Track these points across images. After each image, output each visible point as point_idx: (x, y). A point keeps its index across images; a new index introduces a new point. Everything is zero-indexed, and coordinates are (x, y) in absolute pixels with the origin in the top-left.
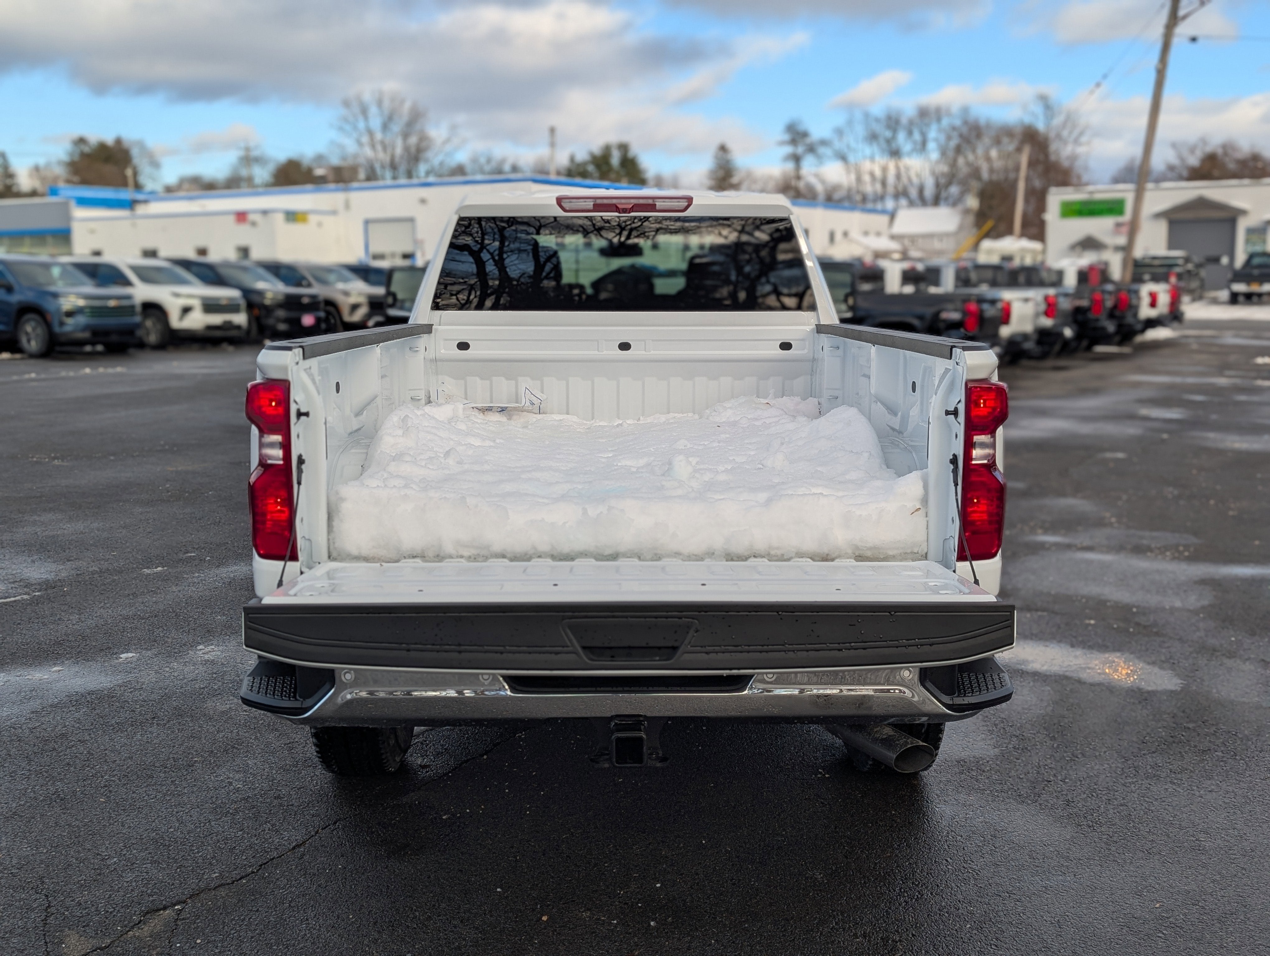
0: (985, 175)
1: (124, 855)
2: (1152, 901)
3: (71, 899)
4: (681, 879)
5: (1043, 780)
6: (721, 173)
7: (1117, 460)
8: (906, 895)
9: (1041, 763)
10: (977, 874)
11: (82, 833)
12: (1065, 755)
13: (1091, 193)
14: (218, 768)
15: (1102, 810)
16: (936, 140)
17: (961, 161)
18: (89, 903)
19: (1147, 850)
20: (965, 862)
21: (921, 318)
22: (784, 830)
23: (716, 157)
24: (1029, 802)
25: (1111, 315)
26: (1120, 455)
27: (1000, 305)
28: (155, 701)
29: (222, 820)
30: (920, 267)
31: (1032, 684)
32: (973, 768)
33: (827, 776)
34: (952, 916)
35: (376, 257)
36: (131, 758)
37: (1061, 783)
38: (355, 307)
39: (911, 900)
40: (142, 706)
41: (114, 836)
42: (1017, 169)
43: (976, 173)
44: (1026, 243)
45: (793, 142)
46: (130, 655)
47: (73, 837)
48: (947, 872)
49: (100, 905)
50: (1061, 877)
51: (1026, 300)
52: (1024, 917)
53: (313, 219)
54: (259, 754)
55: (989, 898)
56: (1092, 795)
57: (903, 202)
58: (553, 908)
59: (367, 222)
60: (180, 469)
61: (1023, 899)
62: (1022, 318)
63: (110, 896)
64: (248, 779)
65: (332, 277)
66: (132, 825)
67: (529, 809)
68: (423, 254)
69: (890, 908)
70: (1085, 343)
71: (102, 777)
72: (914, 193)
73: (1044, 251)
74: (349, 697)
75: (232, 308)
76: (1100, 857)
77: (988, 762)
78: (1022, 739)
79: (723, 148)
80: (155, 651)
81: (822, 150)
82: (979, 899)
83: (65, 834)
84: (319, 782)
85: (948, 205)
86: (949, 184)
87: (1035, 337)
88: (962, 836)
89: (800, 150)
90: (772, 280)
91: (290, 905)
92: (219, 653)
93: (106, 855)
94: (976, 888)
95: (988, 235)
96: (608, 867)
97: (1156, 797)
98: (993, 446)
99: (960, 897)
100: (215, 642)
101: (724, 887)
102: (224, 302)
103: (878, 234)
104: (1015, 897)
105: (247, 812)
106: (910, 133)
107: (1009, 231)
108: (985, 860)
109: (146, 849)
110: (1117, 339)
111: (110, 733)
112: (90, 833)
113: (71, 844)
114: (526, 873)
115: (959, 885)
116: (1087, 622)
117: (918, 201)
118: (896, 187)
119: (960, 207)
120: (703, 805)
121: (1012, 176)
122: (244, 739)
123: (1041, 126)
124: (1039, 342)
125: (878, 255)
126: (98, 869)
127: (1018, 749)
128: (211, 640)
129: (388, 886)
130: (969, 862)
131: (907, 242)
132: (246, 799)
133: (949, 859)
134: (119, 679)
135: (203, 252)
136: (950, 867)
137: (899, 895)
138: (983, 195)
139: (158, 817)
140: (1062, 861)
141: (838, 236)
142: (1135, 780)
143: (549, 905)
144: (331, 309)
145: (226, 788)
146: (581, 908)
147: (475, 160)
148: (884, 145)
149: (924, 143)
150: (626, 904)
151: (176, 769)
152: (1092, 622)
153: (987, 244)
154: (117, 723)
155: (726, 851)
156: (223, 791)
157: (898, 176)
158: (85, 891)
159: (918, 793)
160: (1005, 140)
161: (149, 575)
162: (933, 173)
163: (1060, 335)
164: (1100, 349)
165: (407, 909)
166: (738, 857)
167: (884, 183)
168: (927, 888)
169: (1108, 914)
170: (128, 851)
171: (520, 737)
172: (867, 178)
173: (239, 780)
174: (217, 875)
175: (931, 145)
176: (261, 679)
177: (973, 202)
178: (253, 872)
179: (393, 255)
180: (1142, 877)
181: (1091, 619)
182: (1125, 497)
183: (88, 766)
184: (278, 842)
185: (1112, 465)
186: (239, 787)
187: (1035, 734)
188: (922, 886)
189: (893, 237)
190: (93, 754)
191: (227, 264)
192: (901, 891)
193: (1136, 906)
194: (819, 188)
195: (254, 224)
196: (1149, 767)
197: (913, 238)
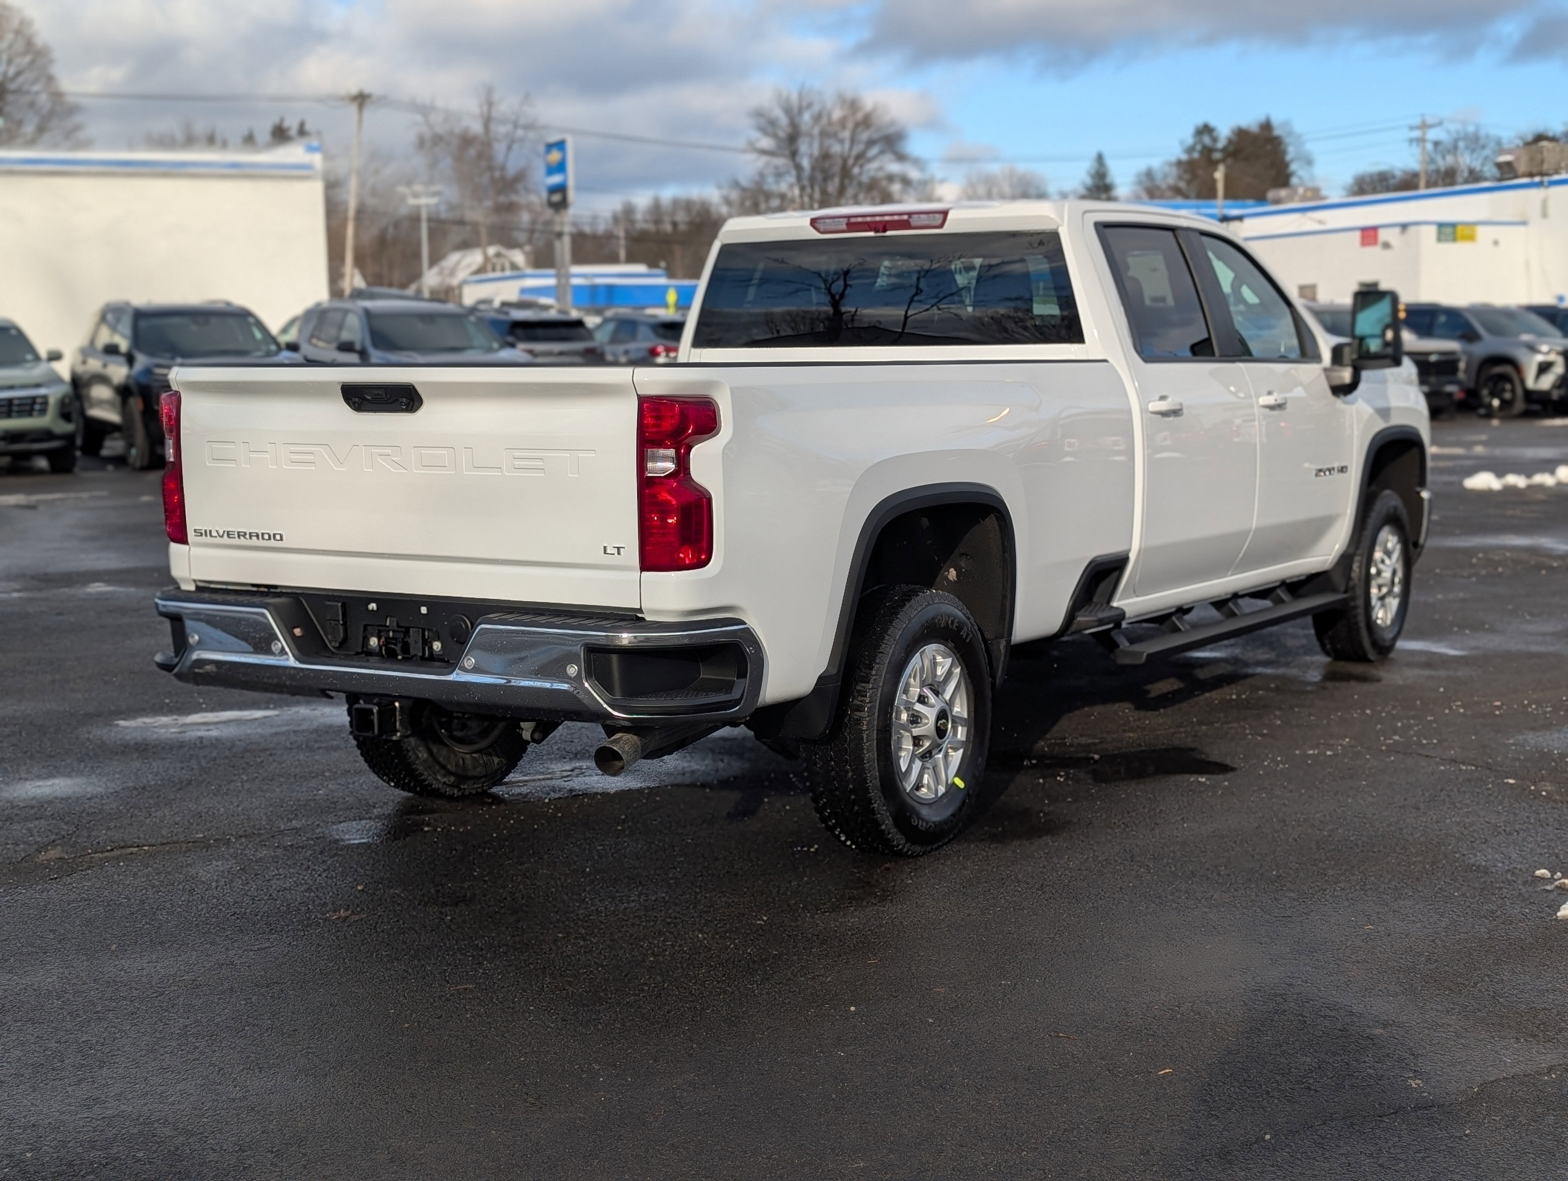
74: (195, 657)
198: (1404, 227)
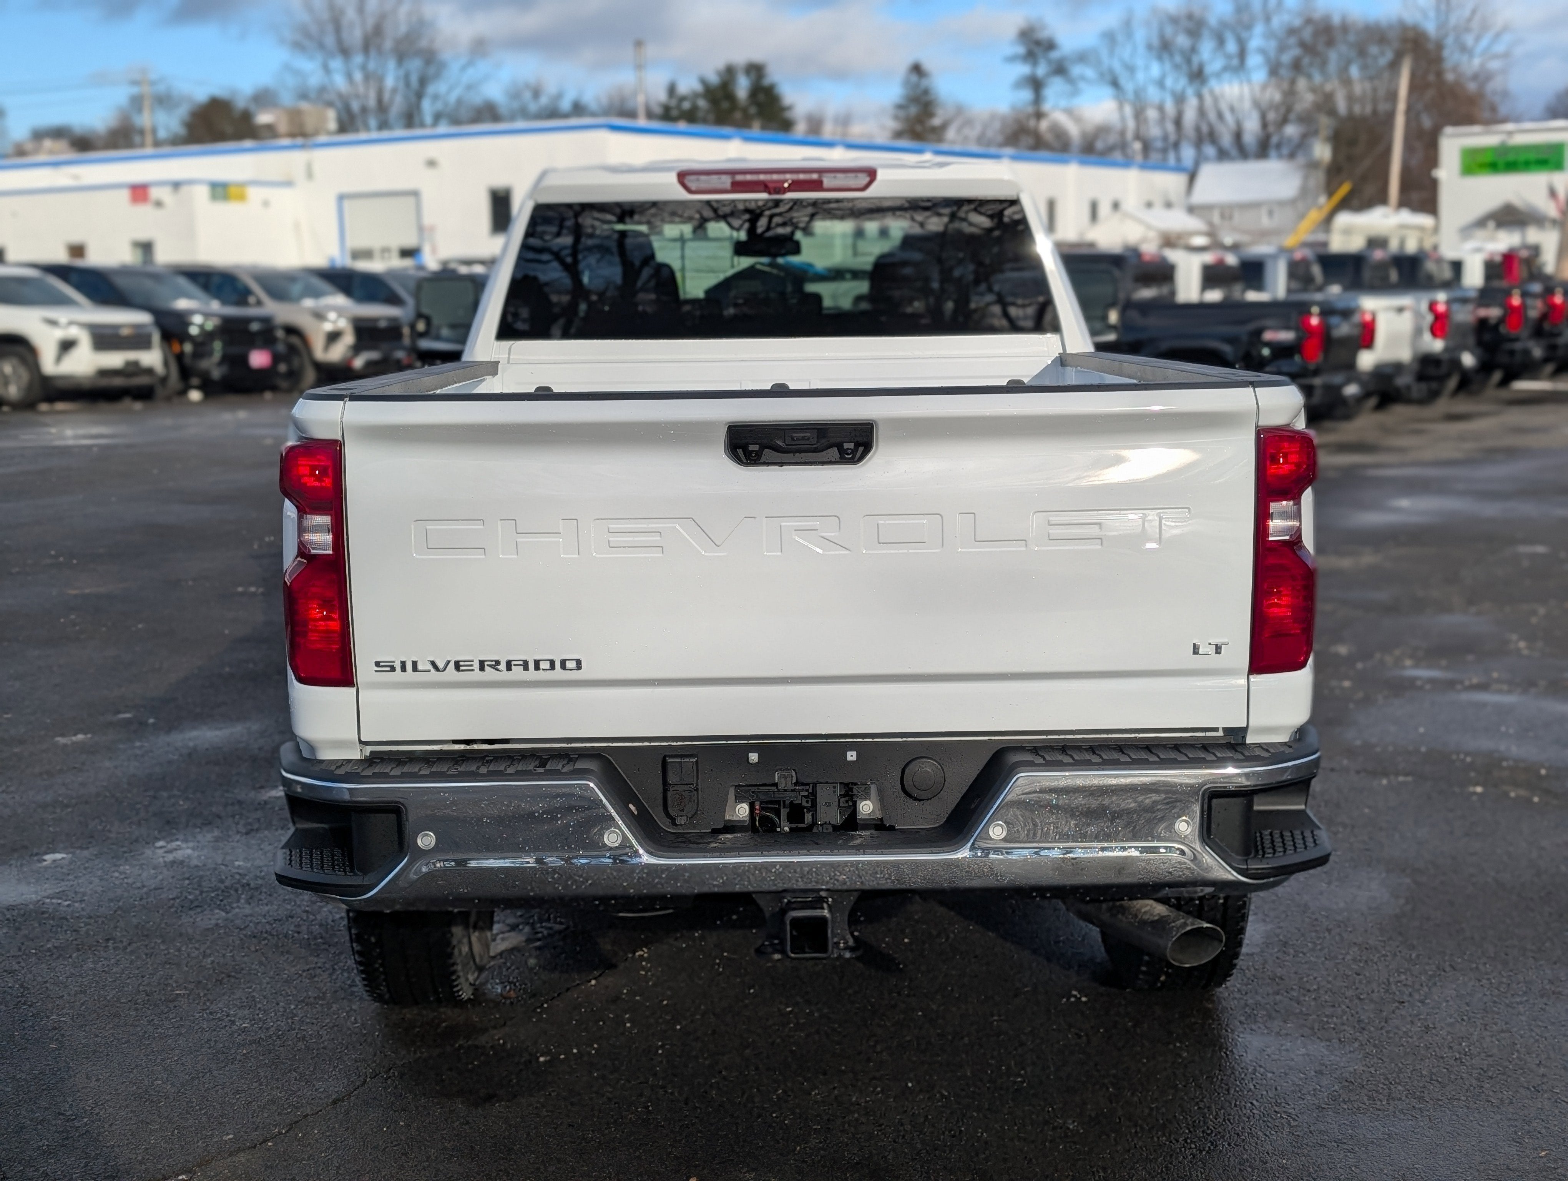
0: (1342, 106)
1: (97, 1114)
2: (1536, 1150)
3: (33, 1169)
4: (880, 1131)
5: (1394, 1001)
6: (913, 110)
7: (1534, 556)
8: (1193, 1146)
9: (1391, 979)
10: (1294, 1119)
11: (32, 1088)
12: (1427, 968)
13: (1510, 133)
14: (212, 1003)
15: (1475, 1037)
16: (1262, 51)
17: (1302, 84)
18: (59, 1173)
19: (1534, 1087)
20: (1278, 1104)
21: (1232, 340)
22: (1023, 1069)
23: (906, 83)
24: (1372, 1029)
25: (1538, 331)
26: (1540, 549)
27: (1356, 318)
28: (106, 917)
29: (227, 1069)
30: (1231, 260)
31: (1384, 875)
32: (1294, 987)
33: (1084, 999)
34: (1256, 1171)
35: (357, 255)
36: (84, 992)
37: (1419, 1004)
38: (333, 337)
39: (1201, 1152)
40: (86, 924)
41: (78, 1091)
42: (1393, 96)
43: (1326, 104)
44: (1406, 217)
45: (1030, 56)
46: (58, 856)
47: (21, 1093)
48: (1251, 1118)
49: (74, 1176)
50: (1410, 1122)
51: (1400, 310)
52: (1357, 1171)
53: (254, 193)
54: (268, 983)
55: (1309, 1148)
56: (1463, 1020)
57: (1210, 150)
58: (704, 1168)
59: (342, 198)
60: (87, 591)
61: (1357, 1149)
62: (1393, 340)
63: (86, 1165)
64: (256, 1017)
65: (296, 289)
66: (100, 1077)
67: (662, 1047)
68: (434, 250)
69: (1171, 1163)
70: (1497, 376)
71: (48, 1017)
72: (1226, 140)
73: (1436, 230)
74: (424, 869)
75: (139, 341)
76: (1467, 1097)
77: (1315, 978)
78: (1366, 948)
79: (917, 69)
80: (94, 850)
81: (1077, 70)
82: (1296, 1151)
83: (9, 1089)
84: (359, 1018)
85: (1280, 157)
86: (1284, 121)
87: (1416, 367)
88: (1274, 1073)
89: (1041, 70)
90: (996, 288)
91: (338, 1173)
92: (189, 851)
93: (72, 1115)
94: (1291, 1137)
95: (1345, 204)
96: (776, 1117)
97: (1553, 1020)
98: (1298, 515)
99: (1269, 1148)
100: (181, 837)
101: (939, 1140)
102: (125, 332)
103: (1169, 205)
104: (1346, 1147)
105: (261, 1058)
106: (1221, 41)
107: (1381, 199)
108: (1305, 1101)
109: (127, 1106)
110: (1549, 368)
111: (48, 960)
112: (44, 1087)
113: (20, 1101)
114: (663, 1126)
115: (1268, 1133)
116: (1471, 789)
117: (1234, 152)
118: (1198, 129)
119: (1301, 160)
120: (908, 1038)
121: (1383, 107)
122: (243, 966)
123: (1430, 27)
124: (1421, 377)
125: (1169, 241)
126: (63, 1132)
127: (1360, 961)
128: (175, 834)
129: (472, 1147)
130: (1283, 1105)
131: (1216, 218)
132: (258, 1042)
133: (1255, 1102)
134: (49, 888)
135: (77, 250)
136: (1255, 1111)
137: (1184, 1147)
138: (1337, 140)
139: (137, 1066)
140: (1414, 1102)
141: (1104, 209)
142: (1525, 998)
143: (699, 1165)
144: (295, 340)
145: (227, 1028)
146: (742, 1168)
147: (515, 94)
148: (1178, 59)
149: (1242, 54)
150: (804, 1162)
151: (151, 1005)
152: (1479, 789)
153: (1344, 219)
154: (55, 947)
155: (942, 1096)
156: (223, 1031)
157: (1202, 112)
158: (51, 1159)
159: (1213, 1020)
160: (1374, 50)
161: (65, 745)
162: (1256, 104)
163: (1456, 363)
164: (1523, 385)
165: (501, 1173)
166: (959, 1103)
167: (1178, 122)
168: (1223, 1137)
169: (1473, 1165)
170: (101, 1110)
171: (640, 956)
172: (1152, 114)
173: (244, 1018)
174: (231, 1136)
175: (1254, 60)
176: (301, 852)
177: (1322, 151)
178: (280, 1133)
179: (385, 250)
180: (1524, 1120)
181: (1477, 784)
182: (1542, 611)
183: (24, 1004)
184: (311, 1095)
185: (1526, 563)
186: (245, 1027)
187: (1384, 942)
188: (1216, 1135)
189: (1191, 210)
190: (28, 989)
191: (125, 271)
192: (1186, 1142)
193: (1512, 1155)
194: (1073, 130)
195: (159, 204)
196: (1546, 982)
197: (1227, 211)
198: (176, 185)
